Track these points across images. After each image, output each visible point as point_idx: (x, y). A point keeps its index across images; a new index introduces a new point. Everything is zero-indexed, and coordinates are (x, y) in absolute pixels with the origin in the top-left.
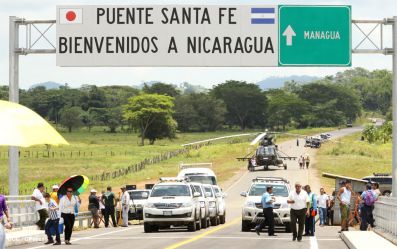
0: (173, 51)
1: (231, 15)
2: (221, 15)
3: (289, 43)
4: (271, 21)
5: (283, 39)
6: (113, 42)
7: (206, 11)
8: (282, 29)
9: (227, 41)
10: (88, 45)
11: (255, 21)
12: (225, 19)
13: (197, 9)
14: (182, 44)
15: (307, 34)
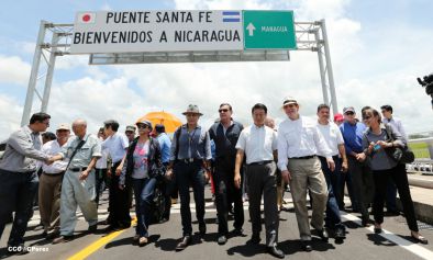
0: (163, 41)
1: (208, 17)
2: (200, 17)
3: (251, 34)
4: (237, 20)
5: (246, 32)
6: (118, 35)
7: (189, 14)
8: (246, 25)
9: (205, 34)
10: (98, 38)
11: (225, 20)
12: (204, 19)
13: (183, 13)
14: (171, 36)
15: (263, 28)
